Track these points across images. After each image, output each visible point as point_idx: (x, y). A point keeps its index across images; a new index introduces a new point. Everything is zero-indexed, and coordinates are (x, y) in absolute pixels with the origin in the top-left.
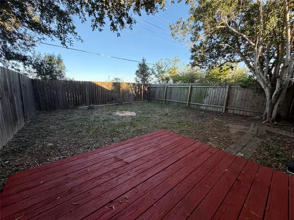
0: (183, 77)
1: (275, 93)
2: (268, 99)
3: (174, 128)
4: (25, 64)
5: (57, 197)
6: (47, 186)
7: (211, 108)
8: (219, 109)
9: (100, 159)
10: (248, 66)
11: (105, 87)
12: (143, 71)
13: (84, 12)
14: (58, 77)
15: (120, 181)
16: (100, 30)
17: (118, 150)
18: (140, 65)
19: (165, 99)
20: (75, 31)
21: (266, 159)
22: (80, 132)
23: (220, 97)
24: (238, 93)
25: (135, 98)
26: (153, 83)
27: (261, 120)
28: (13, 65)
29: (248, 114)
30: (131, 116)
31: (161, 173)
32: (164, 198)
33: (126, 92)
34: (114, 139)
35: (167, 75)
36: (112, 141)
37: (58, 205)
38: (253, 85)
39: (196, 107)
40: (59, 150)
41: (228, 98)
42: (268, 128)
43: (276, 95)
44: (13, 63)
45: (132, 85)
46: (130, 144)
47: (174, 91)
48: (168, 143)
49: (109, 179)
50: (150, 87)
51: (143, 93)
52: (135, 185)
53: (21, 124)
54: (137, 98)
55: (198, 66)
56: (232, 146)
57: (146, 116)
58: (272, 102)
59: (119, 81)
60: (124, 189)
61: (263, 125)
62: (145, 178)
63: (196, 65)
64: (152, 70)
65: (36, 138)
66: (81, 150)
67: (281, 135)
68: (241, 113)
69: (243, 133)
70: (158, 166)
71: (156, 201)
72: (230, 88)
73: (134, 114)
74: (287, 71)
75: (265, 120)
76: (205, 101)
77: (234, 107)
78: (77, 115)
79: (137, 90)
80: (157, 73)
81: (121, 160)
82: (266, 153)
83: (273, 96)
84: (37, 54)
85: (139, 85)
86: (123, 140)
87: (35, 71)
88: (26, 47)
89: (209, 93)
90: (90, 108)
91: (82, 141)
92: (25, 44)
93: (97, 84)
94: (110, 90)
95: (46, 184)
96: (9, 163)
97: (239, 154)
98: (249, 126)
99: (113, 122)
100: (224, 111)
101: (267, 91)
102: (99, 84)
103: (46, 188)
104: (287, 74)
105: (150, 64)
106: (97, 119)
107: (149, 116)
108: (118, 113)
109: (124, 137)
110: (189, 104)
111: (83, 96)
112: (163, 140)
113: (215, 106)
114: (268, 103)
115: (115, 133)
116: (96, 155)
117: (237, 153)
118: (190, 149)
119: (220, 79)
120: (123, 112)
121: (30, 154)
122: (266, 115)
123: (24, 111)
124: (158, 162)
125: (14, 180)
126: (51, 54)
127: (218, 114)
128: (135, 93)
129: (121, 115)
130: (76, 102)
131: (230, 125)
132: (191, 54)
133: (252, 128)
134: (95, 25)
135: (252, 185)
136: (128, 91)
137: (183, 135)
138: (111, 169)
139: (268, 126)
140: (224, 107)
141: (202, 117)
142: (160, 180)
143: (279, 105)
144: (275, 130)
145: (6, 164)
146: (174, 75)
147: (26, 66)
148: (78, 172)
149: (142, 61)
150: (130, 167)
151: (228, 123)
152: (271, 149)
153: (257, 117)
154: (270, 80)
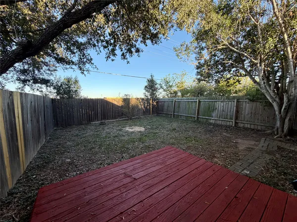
0: (191, 90)
1: (283, 107)
2: (277, 113)
3: (181, 144)
4: (47, 86)
5: (78, 207)
6: (70, 198)
7: (221, 121)
8: (228, 123)
9: (112, 174)
10: (253, 81)
11: (115, 103)
12: (151, 86)
13: (100, 46)
14: (74, 96)
15: (130, 196)
16: (113, 60)
17: (127, 166)
18: (148, 81)
19: (174, 112)
20: (92, 62)
21: (274, 177)
22: (93, 148)
23: (229, 111)
24: (247, 107)
25: (144, 112)
26: (162, 97)
27: (272, 134)
28: (39, 88)
29: (259, 128)
30: (140, 132)
31: (165, 189)
32: (166, 211)
33: (135, 108)
34: (124, 155)
35: (175, 89)
36: (122, 157)
37: (79, 214)
38: (261, 99)
39: (205, 120)
40: (76, 166)
41: (237, 112)
42: (279, 144)
43: (285, 109)
44: (38, 86)
45: (141, 100)
46: (138, 161)
47: (182, 106)
48: (173, 160)
49: (119, 194)
50: (158, 101)
51: (151, 107)
52: (142, 200)
53: (43, 141)
54: (146, 112)
55: (205, 81)
56: (239, 163)
57: (155, 131)
58: (281, 116)
59: (128, 97)
60: (132, 202)
61: (274, 140)
62: (151, 194)
63: (202, 80)
64: (160, 84)
65: (56, 154)
66: (95, 166)
67: (293, 151)
68: (252, 127)
69: (252, 148)
70: (163, 182)
71: (159, 214)
72: (238, 101)
73: (142, 129)
74: (293, 85)
75: (277, 134)
76: (214, 114)
77: (244, 121)
78: (90, 131)
79: (146, 105)
80: (165, 87)
81: (130, 176)
82: (274, 171)
83: (282, 110)
84: (58, 77)
85: (148, 100)
86: (133, 156)
87: (56, 91)
88: (50, 72)
89: (217, 106)
90: (102, 124)
91: (95, 157)
92: (49, 70)
93: (108, 100)
94: (121, 106)
95: (69, 197)
96: (36, 177)
97: (245, 171)
98: (259, 141)
99: (123, 138)
100: (234, 125)
101: (275, 105)
102: (111, 101)
103: (69, 200)
104: (293, 89)
105: (158, 80)
106: (109, 135)
107: (157, 131)
108: (128, 129)
109: (133, 153)
110: (198, 117)
111: (95, 112)
112: (169, 157)
113: (224, 120)
114: (278, 117)
115: (125, 149)
116: (108, 172)
117: (243, 170)
118: (193, 167)
119: (230, 90)
120: (133, 127)
121: (52, 169)
122: (278, 129)
123: (45, 129)
124: (163, 178)
125: (44, 192)
126: (70, 76)
127: (227, 128)
128: (144, 107)
129: (131, 130)
130: (89, 118)
131: (240, 141)
132: (197, 70)
133: (263, 144)
134: (108, 57)
135: (249, 202)
136: (137, 106)
137: (190, 151)
138: (122, 184)
139: (280, 141)
140: (233, 121)
141: (211, 131)
142: (164, 195)
143: (290, 120)
144: (287, 146)
145: (34, 178)
146: (182, 88)
147: (48, 88)
148: (94, 186)
149: (151, 77)
150: (138, 183)
151: (237, 138)
152: (279, 167)
153: (268, 132)
154: (278, 94)
